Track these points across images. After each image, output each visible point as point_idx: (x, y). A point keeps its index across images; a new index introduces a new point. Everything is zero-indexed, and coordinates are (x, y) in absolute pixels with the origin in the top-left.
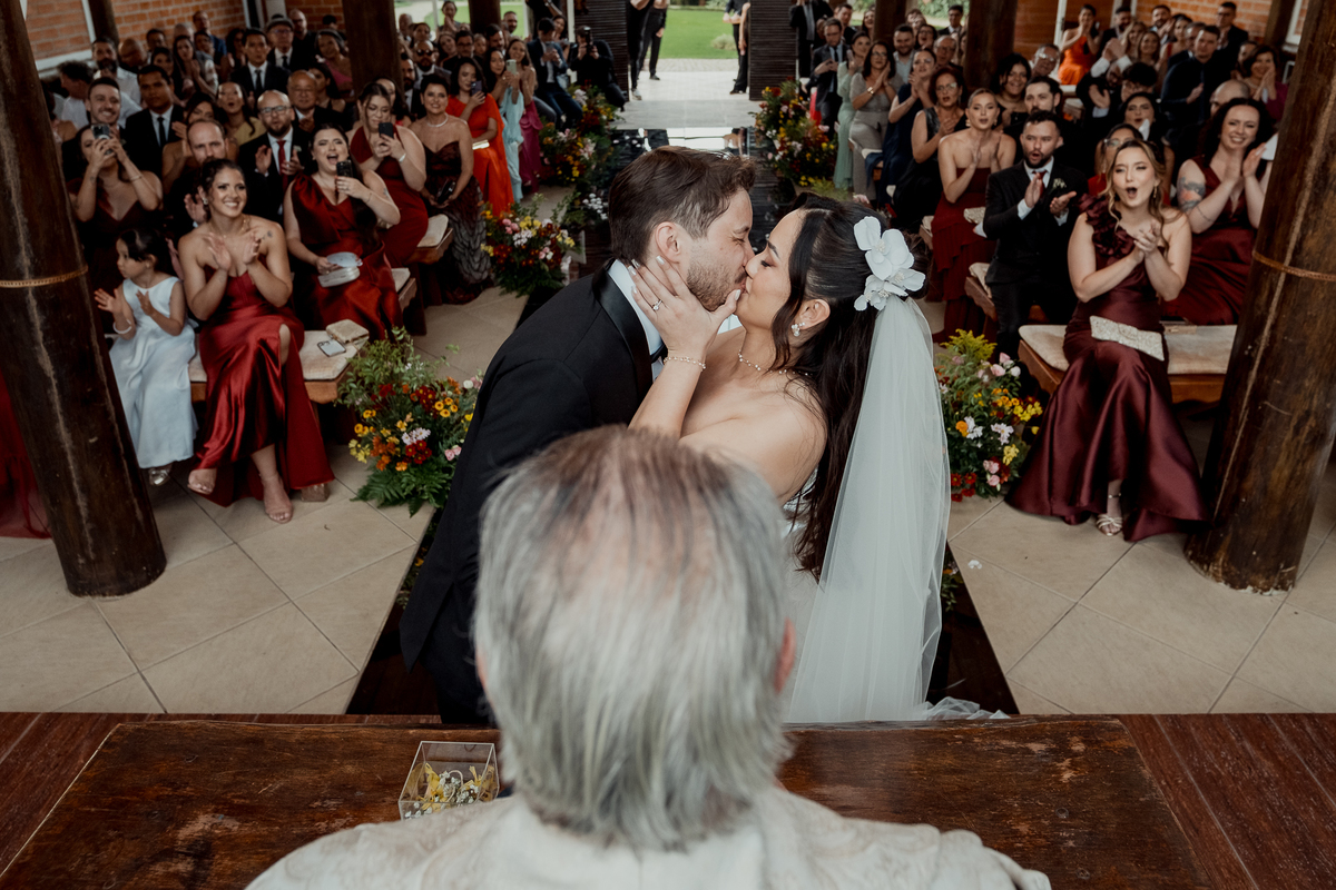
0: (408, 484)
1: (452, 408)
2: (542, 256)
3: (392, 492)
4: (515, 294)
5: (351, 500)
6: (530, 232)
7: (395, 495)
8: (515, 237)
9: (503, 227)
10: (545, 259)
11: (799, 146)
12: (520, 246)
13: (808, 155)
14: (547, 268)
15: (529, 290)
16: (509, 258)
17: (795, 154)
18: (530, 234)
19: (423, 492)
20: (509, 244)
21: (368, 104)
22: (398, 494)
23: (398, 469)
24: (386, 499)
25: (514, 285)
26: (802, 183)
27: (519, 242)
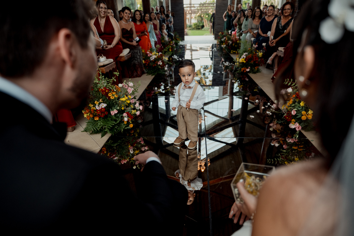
0: (100, 126)
1: (115, 96)
2: (159, 63)
3: (94, 128)
4: (151, 75)
5: (82, 132)
6: (155, 56)
7: (95, 129)
8: (151, 58)
9: (147, 54)
10: (160, 65)
11: (231, 42)
12: (152, 60)
13: (234, 44)
14: (160, 67)
15: (155, 74)
16: (149, 64)
17: (230, 45)
18: (155, 57)
19: (105, 128)
20: (149, 60)
21: (99, 6)
22: (97, 129)
23: (95, 119)
24: (93, 132)
25: (150, 73)
26: (232, 53)
27: (152, 59)
